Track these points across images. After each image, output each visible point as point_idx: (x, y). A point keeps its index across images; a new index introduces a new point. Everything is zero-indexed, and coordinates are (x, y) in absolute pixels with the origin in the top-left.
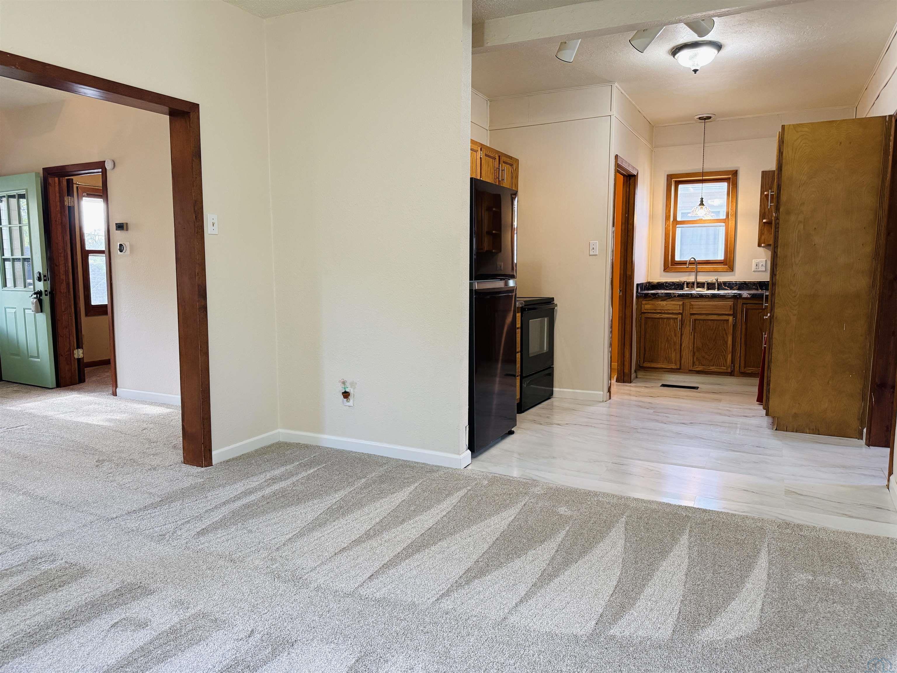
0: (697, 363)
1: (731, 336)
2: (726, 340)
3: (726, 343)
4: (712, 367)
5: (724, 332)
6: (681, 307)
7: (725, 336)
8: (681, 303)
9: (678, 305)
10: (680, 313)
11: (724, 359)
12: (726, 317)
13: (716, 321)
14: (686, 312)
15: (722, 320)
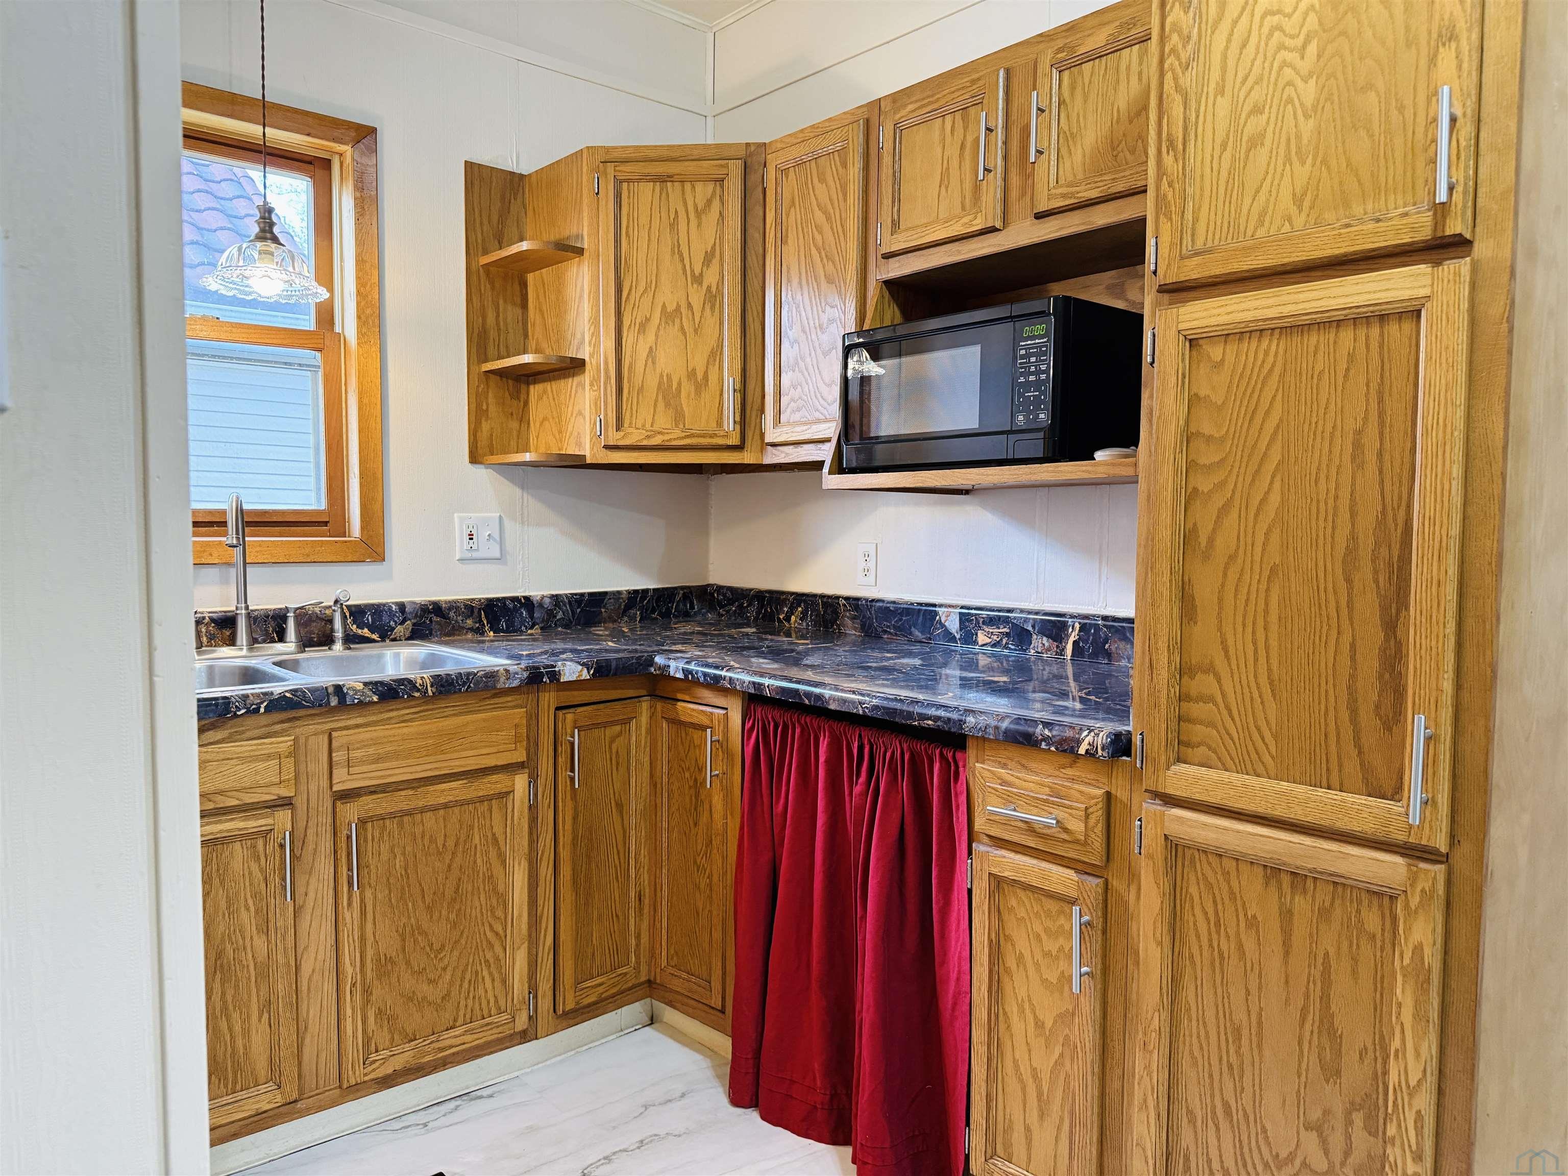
0: (382, 1037)
1: (525, 864)
2: (501, 888)
3: (503, 900)
4: (453, 1033)
5: (493, 853)
6: (289, 764)
7: (497, 870)
8: (283, 744)
9: (269, 757)
10: (280, 798)
11: (496, 975)
12: (497, 783)
13: (456, 810)
14: (313, 787)
15: (481, 800)
